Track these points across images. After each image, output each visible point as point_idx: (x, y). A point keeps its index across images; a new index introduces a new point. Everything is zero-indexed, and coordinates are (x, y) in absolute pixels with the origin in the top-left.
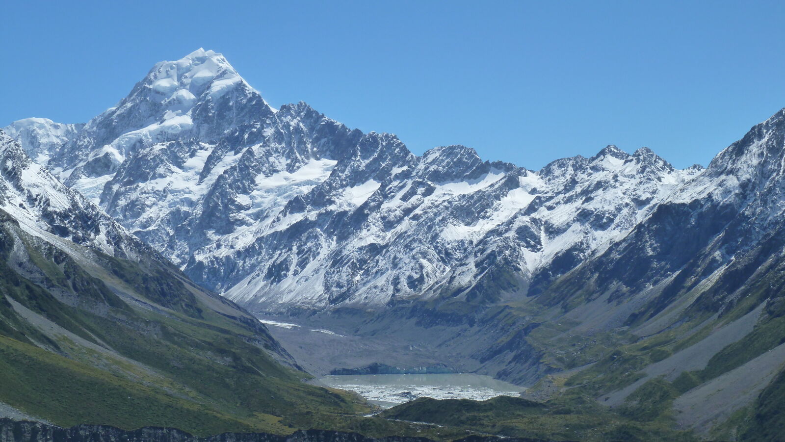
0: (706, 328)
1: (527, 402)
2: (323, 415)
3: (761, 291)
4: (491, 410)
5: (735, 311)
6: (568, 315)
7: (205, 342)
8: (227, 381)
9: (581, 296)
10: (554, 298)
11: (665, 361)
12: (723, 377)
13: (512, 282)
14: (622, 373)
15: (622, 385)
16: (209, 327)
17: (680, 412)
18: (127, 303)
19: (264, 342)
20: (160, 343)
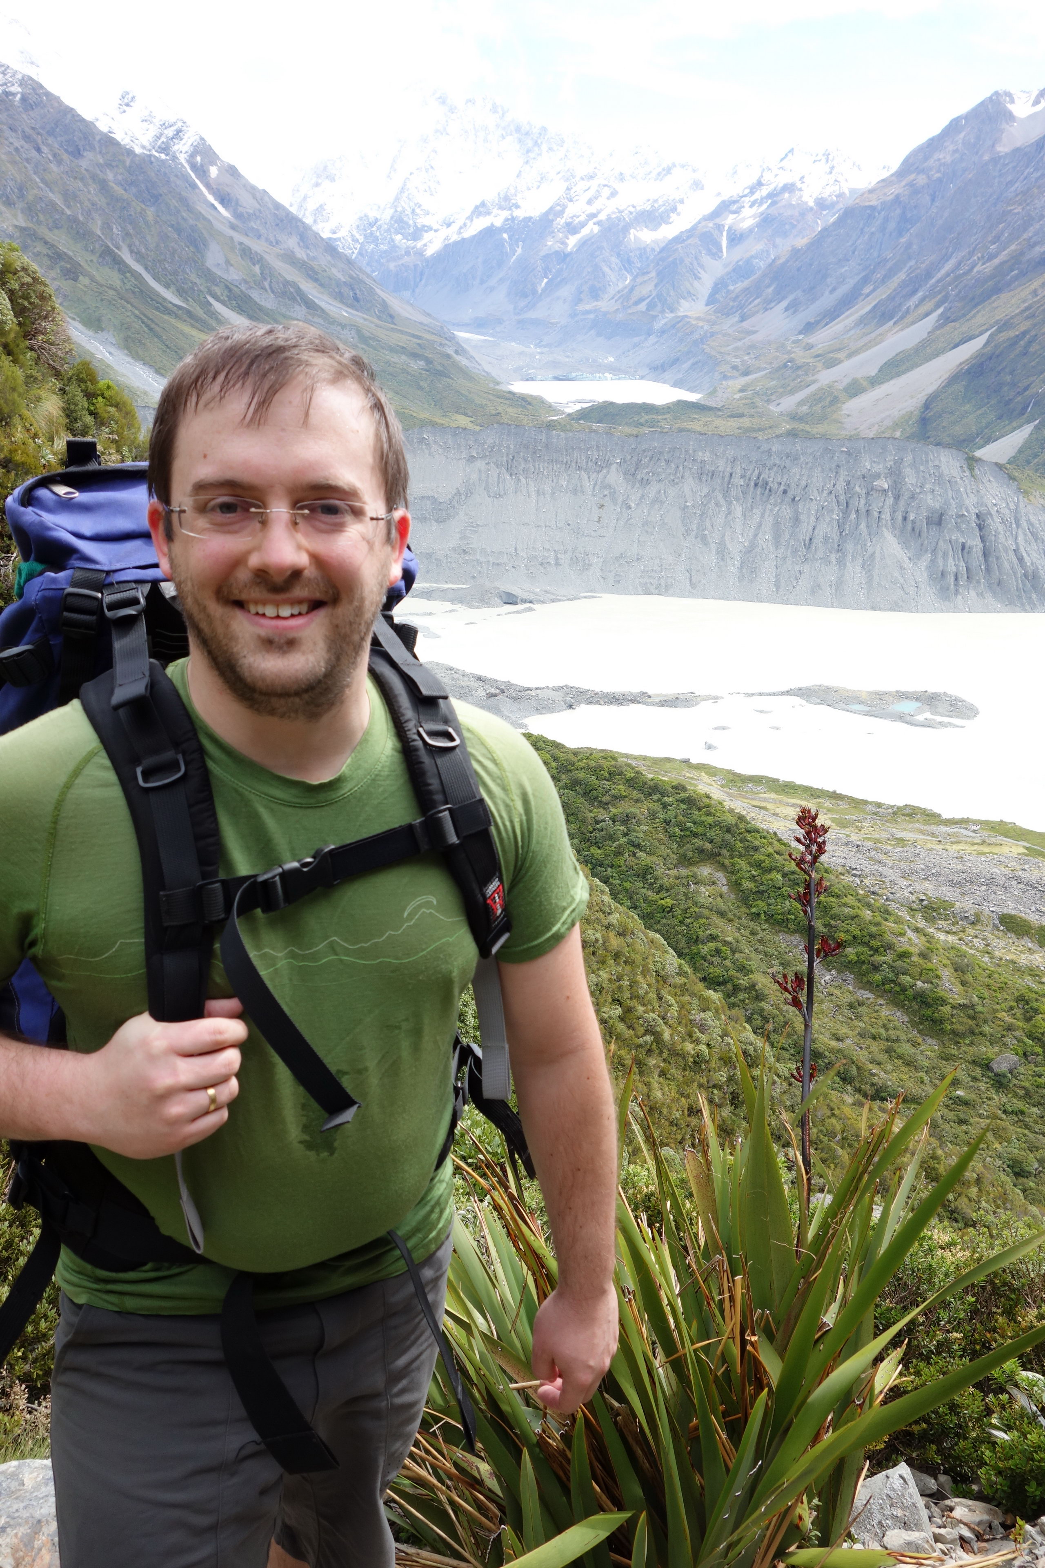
0: (881, 334)
1: (703, 405)
2: (512, 416)
3: (940, 296)
4: (669, 413)
5: (910, 318)
6: (744, 324)
7: (398, 346)
8: (422, 383)
9: (758, 304)
10: (733, 307)
11: (839, 366)
12: (892, 382)
13: (692, 291)
14: (794, 380)
15: (792, 392)
16: (402, 332)
17: (848, 416)
18: (323, 307)
19: (454, 348)
20: (357, 346)
